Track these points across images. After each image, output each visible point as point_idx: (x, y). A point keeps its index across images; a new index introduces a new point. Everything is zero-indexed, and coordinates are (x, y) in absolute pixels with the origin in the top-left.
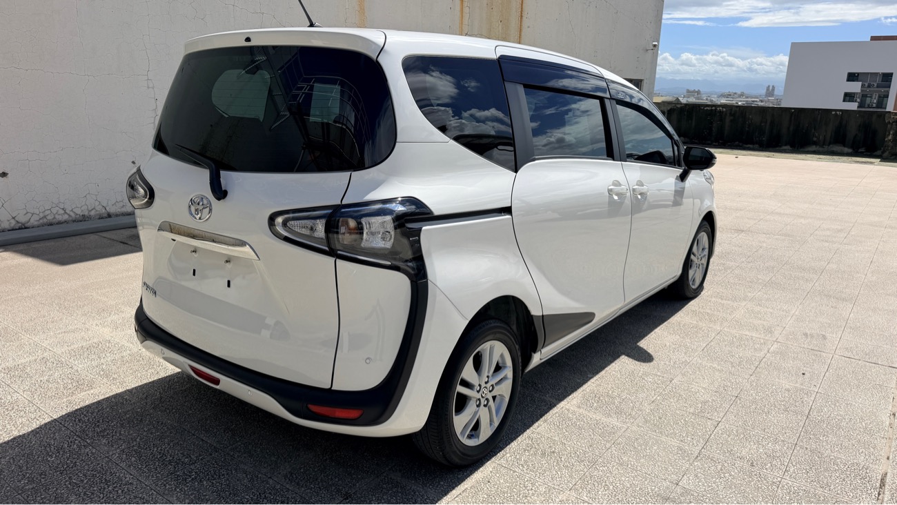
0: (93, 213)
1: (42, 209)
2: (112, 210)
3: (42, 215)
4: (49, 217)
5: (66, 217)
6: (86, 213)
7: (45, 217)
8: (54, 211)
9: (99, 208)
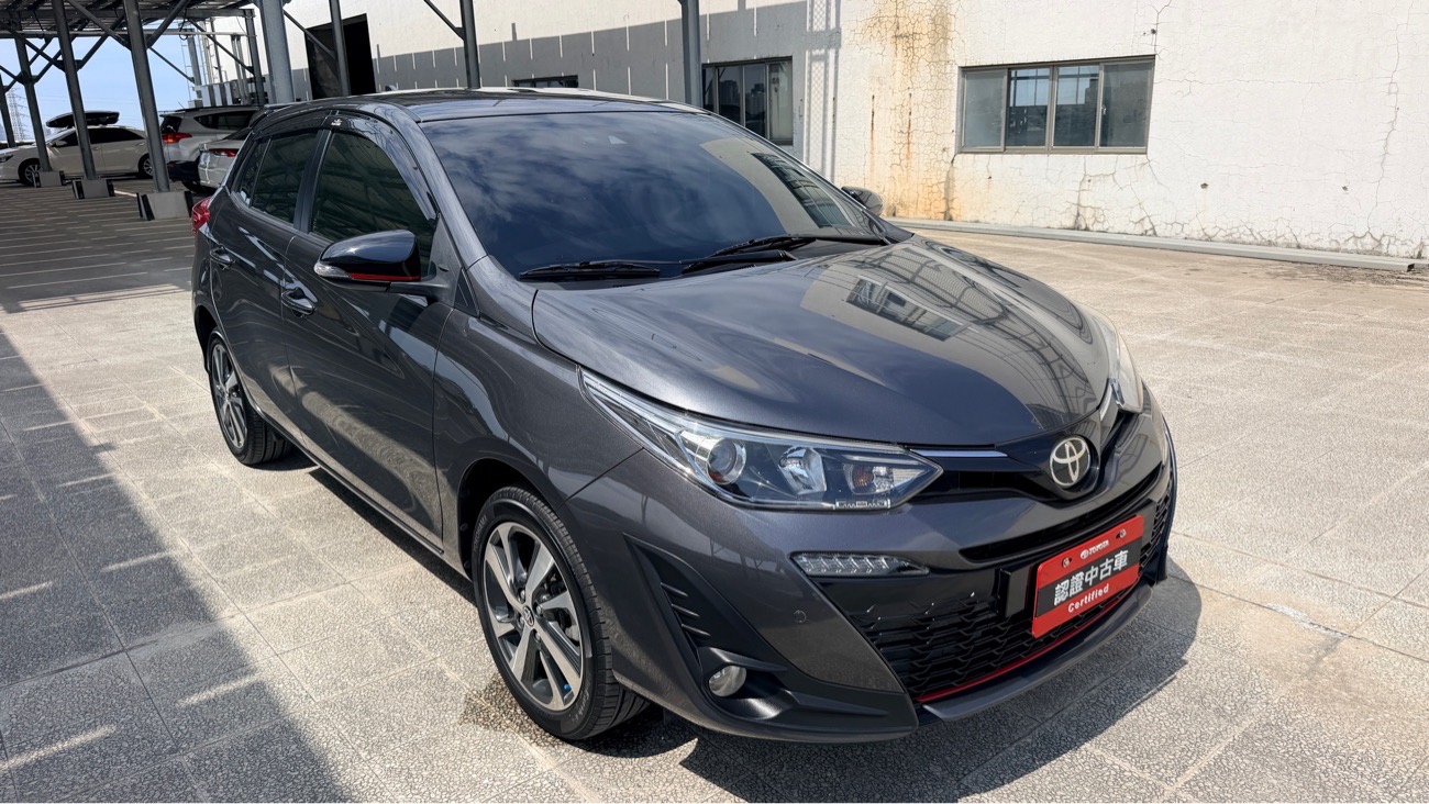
0: (1280, 241)
1: (1230, 226)
2: (1304, 241)
3: (1228, 232)
4: (1235, 236)
5: (1251, 239)
6: (1273, 239)
7: (1231, 234)
8: (1241, 230)
9: (1289, 236)
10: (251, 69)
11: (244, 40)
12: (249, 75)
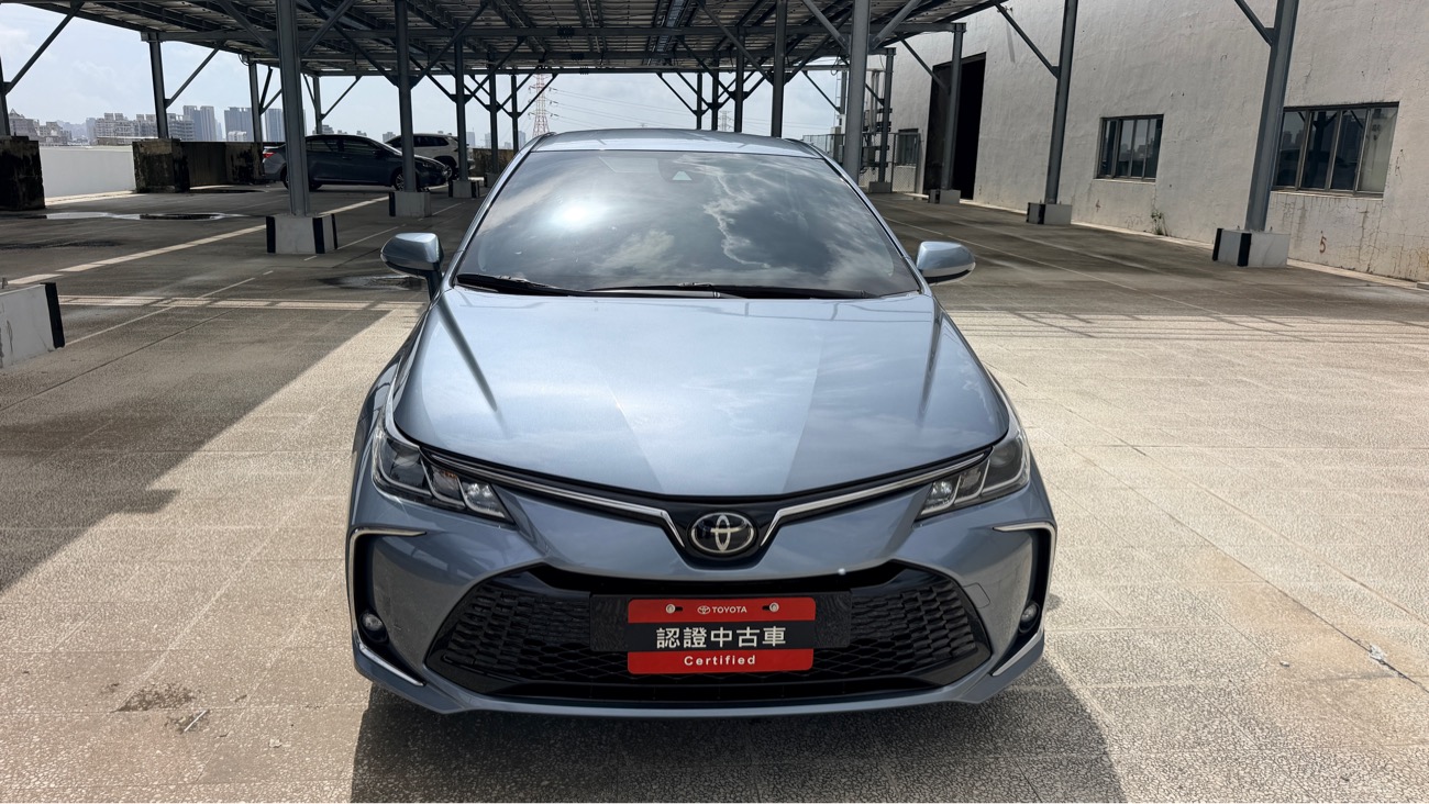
10: (882, 101)
11: (882, 75)
12: (880, 106)
